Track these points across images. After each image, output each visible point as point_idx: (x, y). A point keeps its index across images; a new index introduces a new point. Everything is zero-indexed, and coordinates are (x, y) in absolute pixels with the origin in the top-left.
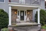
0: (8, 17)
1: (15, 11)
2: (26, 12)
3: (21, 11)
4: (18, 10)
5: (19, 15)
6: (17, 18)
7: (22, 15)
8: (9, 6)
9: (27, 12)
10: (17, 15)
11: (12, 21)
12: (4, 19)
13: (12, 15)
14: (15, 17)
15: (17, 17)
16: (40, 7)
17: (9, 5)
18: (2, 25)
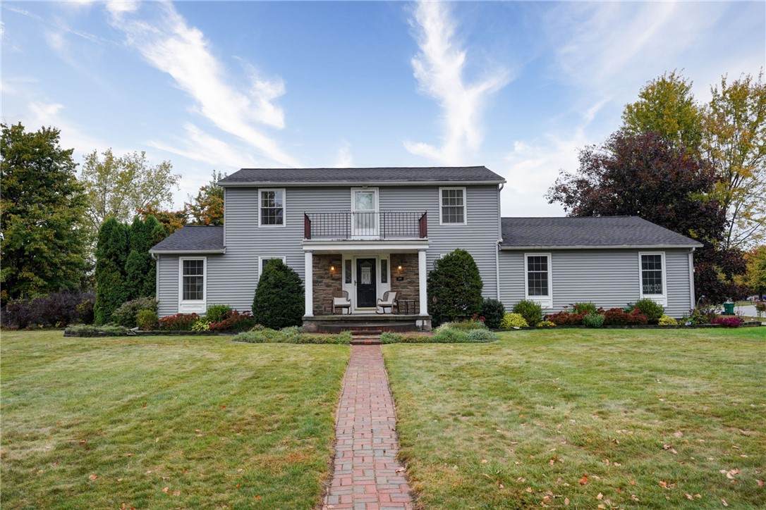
0: (301, 291)
1: (331, 264)
2: (384, 263)
3: (361, 263)
4: (344, 258)
5: (349, 281)
6: (339, 292)
7: (366, 280)
8: (306, 251)
9: (394, 267)
10: (340, 279)
11: (314, 298)
12: (287, 297)
13: (315, 282)
14: (330, 290)
15: (340, 289)
16: (427, 247)
17: (305, 248)
18: (283, 316)
